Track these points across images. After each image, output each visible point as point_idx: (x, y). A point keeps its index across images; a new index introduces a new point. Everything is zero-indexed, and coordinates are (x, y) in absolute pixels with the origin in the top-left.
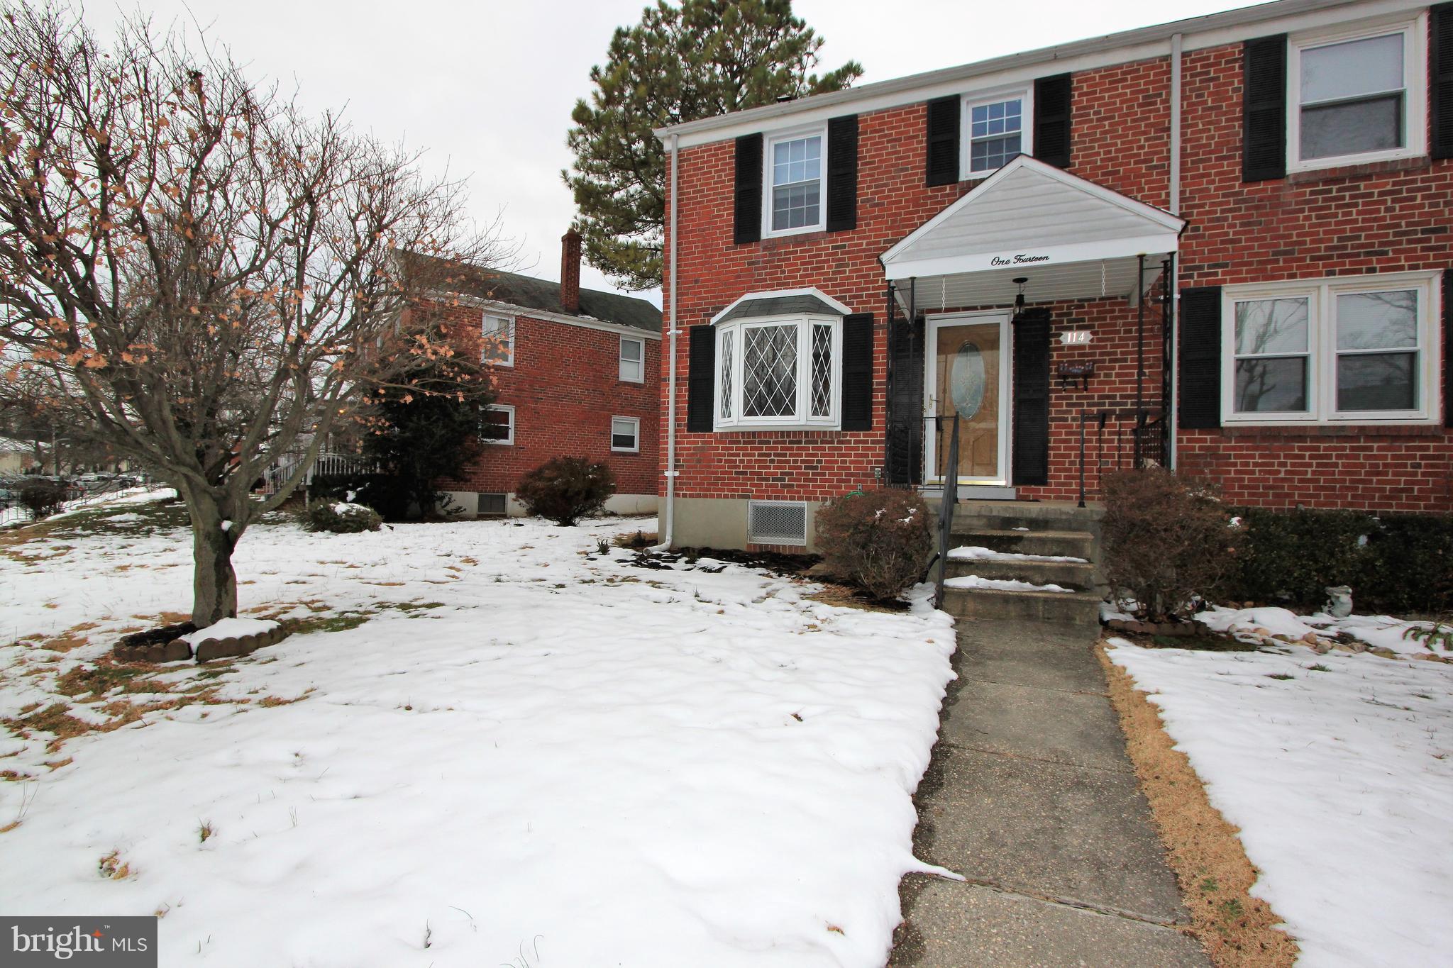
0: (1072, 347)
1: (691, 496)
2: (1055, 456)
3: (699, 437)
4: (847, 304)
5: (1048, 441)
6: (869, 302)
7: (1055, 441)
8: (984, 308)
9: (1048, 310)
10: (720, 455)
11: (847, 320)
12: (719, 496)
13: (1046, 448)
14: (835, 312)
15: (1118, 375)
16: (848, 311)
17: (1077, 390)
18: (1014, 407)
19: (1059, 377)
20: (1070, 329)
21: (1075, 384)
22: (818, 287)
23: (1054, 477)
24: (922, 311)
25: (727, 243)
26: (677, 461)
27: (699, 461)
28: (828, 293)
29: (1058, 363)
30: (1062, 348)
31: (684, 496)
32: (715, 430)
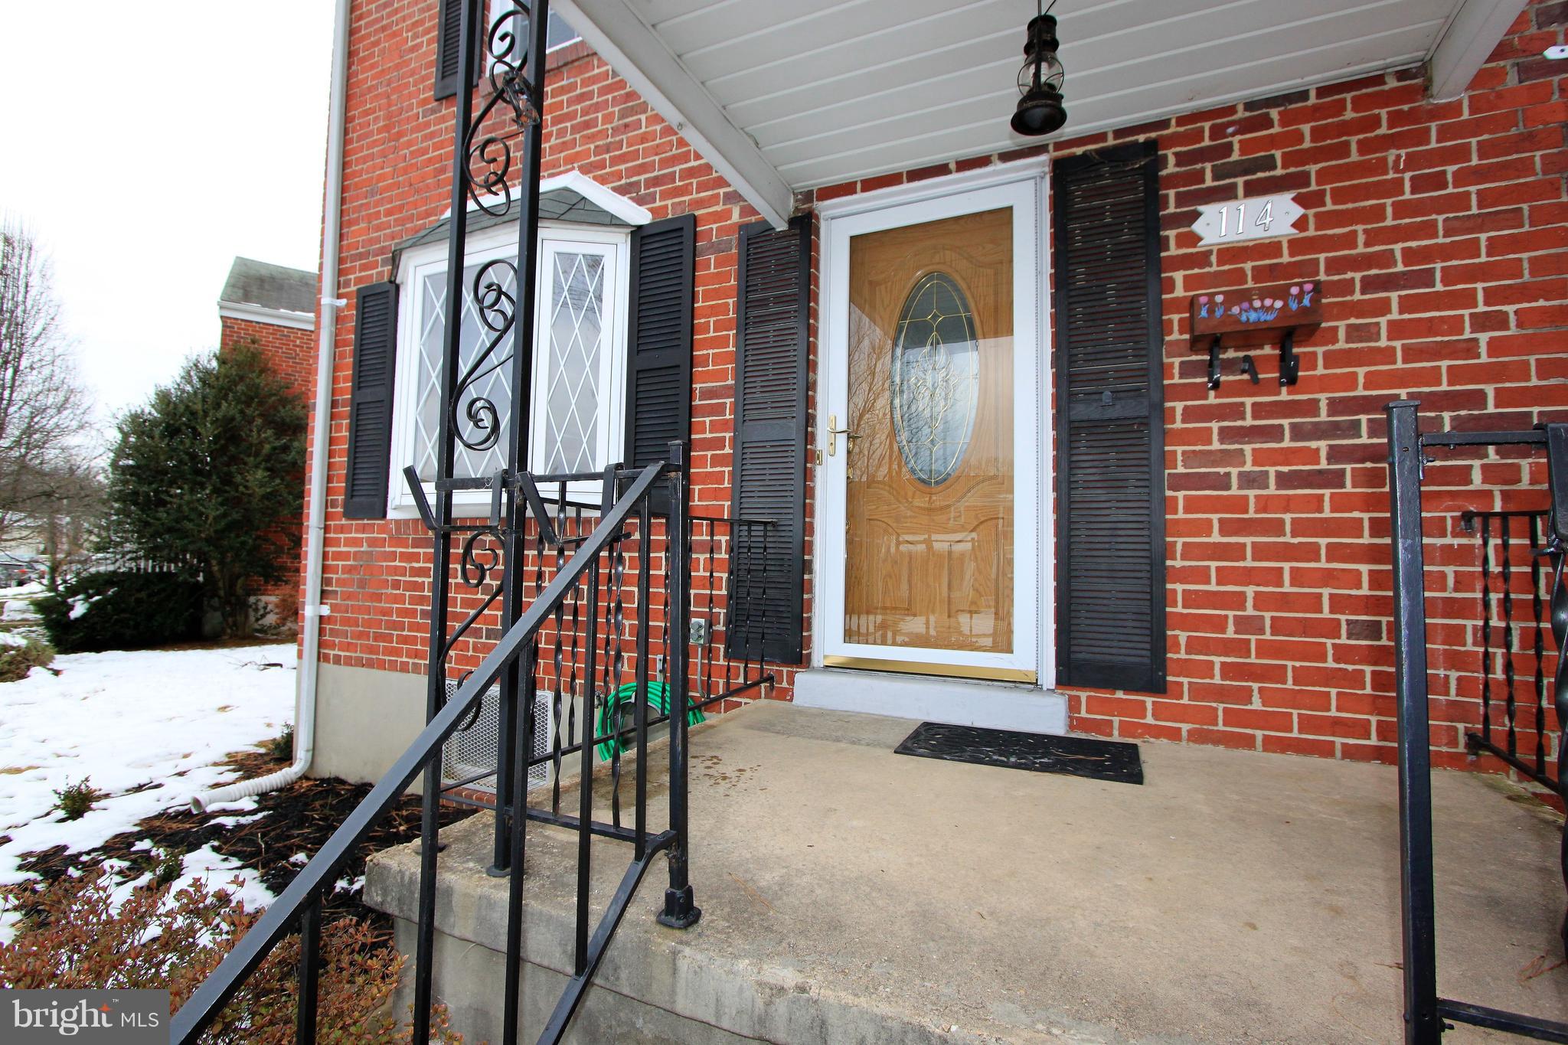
0: (1232, 253)
1: (349, 662)
2: (1190, 599)
3: (363, 529)
4: (640, 201)
5: (1167, 551)
6: (684, 191)
7: (1189, 551)
8: (964, 165)
9: (1152, 146)
10: (396, 570)
11: (639, 235)
12: (393, 667)
13: (1157, 573)
14: (612, 222)
15: (1397, 330)
16: (642, 216)
17: (1255, 385)
18: (1057, 444)
19: (1195, 344)
20: (1225, 194)
21: (1250, 366)
22: (584, 170)
23: (1186, 668)
24: (808, 196)
25: (425, 102)
26: (325, 581)
27: (362, 584)
28: (602, 180)
29: (1192, 304)
30: (1203, 258)
31: (337, 660)
32: (391, 514)
